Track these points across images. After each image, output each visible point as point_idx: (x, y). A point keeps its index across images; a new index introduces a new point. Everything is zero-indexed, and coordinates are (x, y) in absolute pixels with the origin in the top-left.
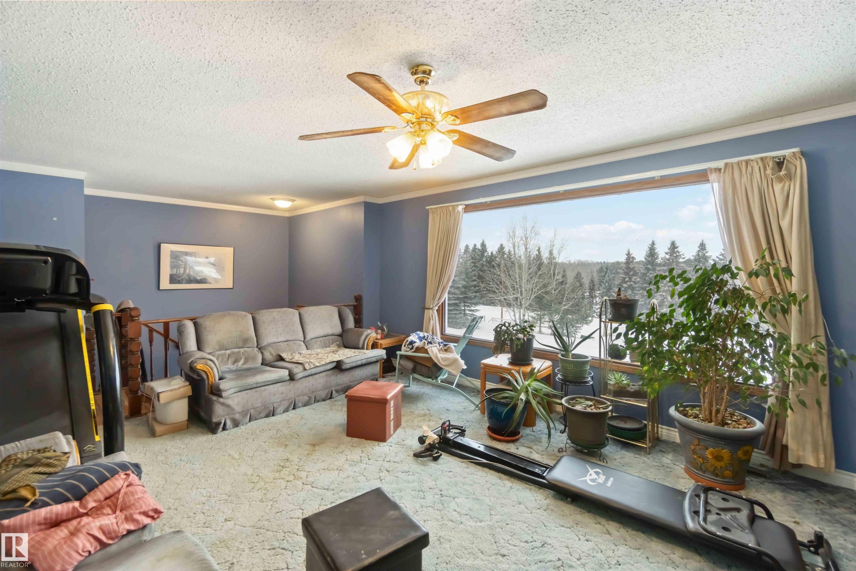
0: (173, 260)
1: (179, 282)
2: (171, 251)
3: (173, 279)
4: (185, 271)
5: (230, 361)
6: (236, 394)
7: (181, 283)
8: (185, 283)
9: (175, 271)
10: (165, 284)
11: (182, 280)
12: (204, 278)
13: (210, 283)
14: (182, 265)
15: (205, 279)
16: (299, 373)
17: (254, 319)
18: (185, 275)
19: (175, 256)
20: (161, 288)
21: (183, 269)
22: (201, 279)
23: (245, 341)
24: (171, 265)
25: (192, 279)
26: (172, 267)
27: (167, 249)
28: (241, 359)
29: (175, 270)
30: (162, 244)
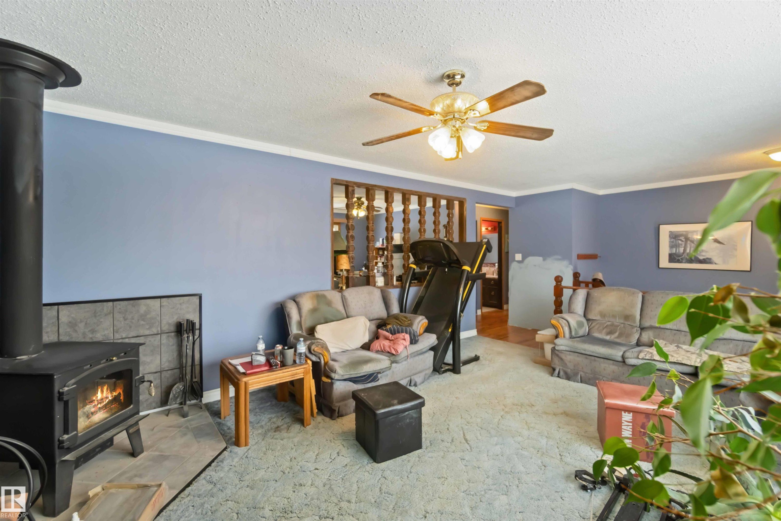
0: (672, 240)
1: (679, 261)
2: (670, 232)
3: (672, 258)
4: (685, 250)
5: (605, 331)
6: (568, 353)
7: (681, 262)
8: (685, 263)
9: (674, 251)
10: (664, 262)
11: (682, 259)
12: (707, 258)
13: (716, 264)
14: (682, 245)
15: (710, 259)
16: (631, 358)
17: (643, 297)
18: (685, 254)
19: (674, 236)
20: (660, 267)
21: (683, 249)
22: (704, 259)
23: (627, 317)
24: (670, 244)
25: (693, 258)
26: (671, 247)
27: (665, 230)
28: (615, 332)
29: (675, 249)
30: (661, 226)
